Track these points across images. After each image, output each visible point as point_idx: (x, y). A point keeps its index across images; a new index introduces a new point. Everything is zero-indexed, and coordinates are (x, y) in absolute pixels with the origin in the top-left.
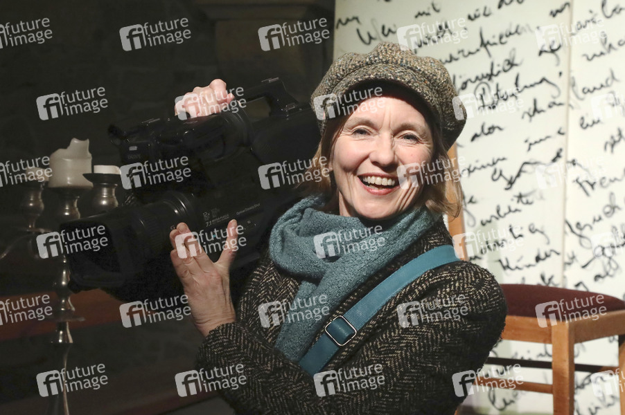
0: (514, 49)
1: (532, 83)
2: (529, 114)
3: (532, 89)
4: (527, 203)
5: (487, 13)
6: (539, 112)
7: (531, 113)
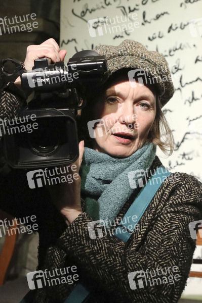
0: (179, 59)
1: (191, 81)
2: (189, 101)
3: (191, 85)
4: (189, 159)
5: (161, 36)
6: (195, 100)
7: (191, 101)
